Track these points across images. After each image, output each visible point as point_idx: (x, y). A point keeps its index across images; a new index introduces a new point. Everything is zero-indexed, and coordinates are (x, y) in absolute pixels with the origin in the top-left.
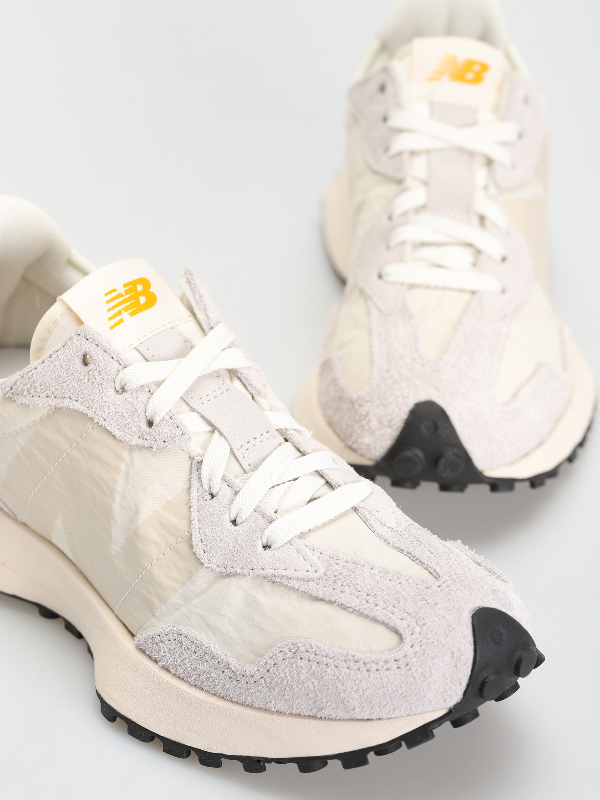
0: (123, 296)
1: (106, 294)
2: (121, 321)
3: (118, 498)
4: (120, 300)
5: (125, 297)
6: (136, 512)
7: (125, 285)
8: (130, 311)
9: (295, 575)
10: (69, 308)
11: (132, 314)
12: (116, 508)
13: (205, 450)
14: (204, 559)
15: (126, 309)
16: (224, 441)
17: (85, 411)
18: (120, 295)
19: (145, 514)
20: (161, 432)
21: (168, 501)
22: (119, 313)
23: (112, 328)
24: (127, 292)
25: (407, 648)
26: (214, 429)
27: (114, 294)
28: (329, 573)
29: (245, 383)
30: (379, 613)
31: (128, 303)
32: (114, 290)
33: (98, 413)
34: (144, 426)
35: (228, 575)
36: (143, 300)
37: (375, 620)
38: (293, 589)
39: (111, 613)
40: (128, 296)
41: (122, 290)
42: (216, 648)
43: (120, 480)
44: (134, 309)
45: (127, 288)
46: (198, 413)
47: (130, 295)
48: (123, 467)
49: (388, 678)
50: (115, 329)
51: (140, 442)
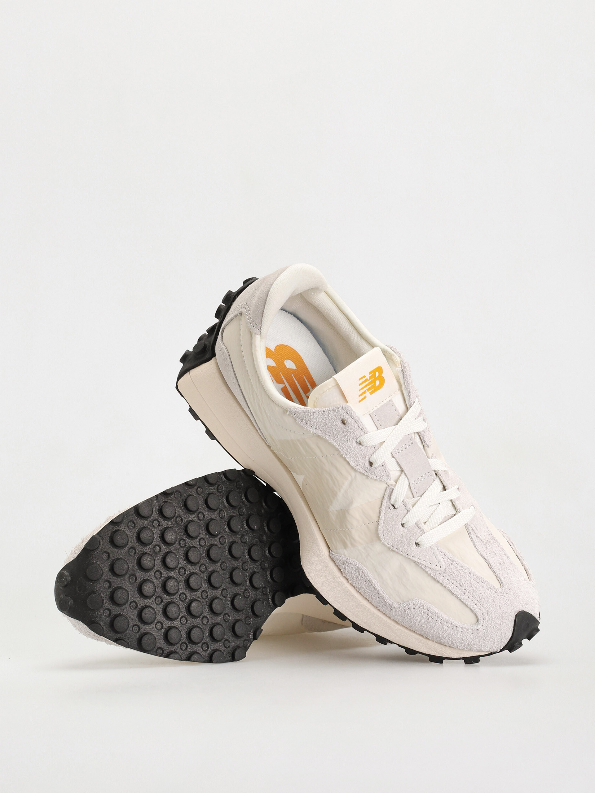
0: (368, 380)
1: (360, 379)
2: (365, 397)
3: (342, 491)
4: (367, 383)
5: (369, 382)
6: (351, 503)
7: (370, 373)
8: (370, 391)
9: (430, 566)
10: (338, 384)
11: (371, 393)
12: (340, 495)
13: (396, 483)
14: (382, 538)
15: (368, 390)
16: (407, 479)
17: (337, 446)
18: (367, 380)
19: (355, 505)
20: (376, 472)
21: (369, 502)
22: (365, 392)
23: (360, 402)
24: (370, 378)
25: (479, 627)
26: (402, 471)
27: (364, 379)
28: (447, 569)
29: (422, 438)
30: (469, 602)
31: (370, 386)
32: (364, 377)
33: (344, 450)
34: (367, 464)
35: (393, 551)
36: (378, 383)
37: (466, 606)
38: (426, 572)
39: (318, 528)
40: (370, 381)
41: (368, 377)
42: (378, 586)
43: (346, 484)
44: (372, 390)
45: (371, 375)
46: (396, 460)
47: (372, 380)
48: (350, 478)
49: (466, 637)
50: (361, 402)
51: (363, 472)
